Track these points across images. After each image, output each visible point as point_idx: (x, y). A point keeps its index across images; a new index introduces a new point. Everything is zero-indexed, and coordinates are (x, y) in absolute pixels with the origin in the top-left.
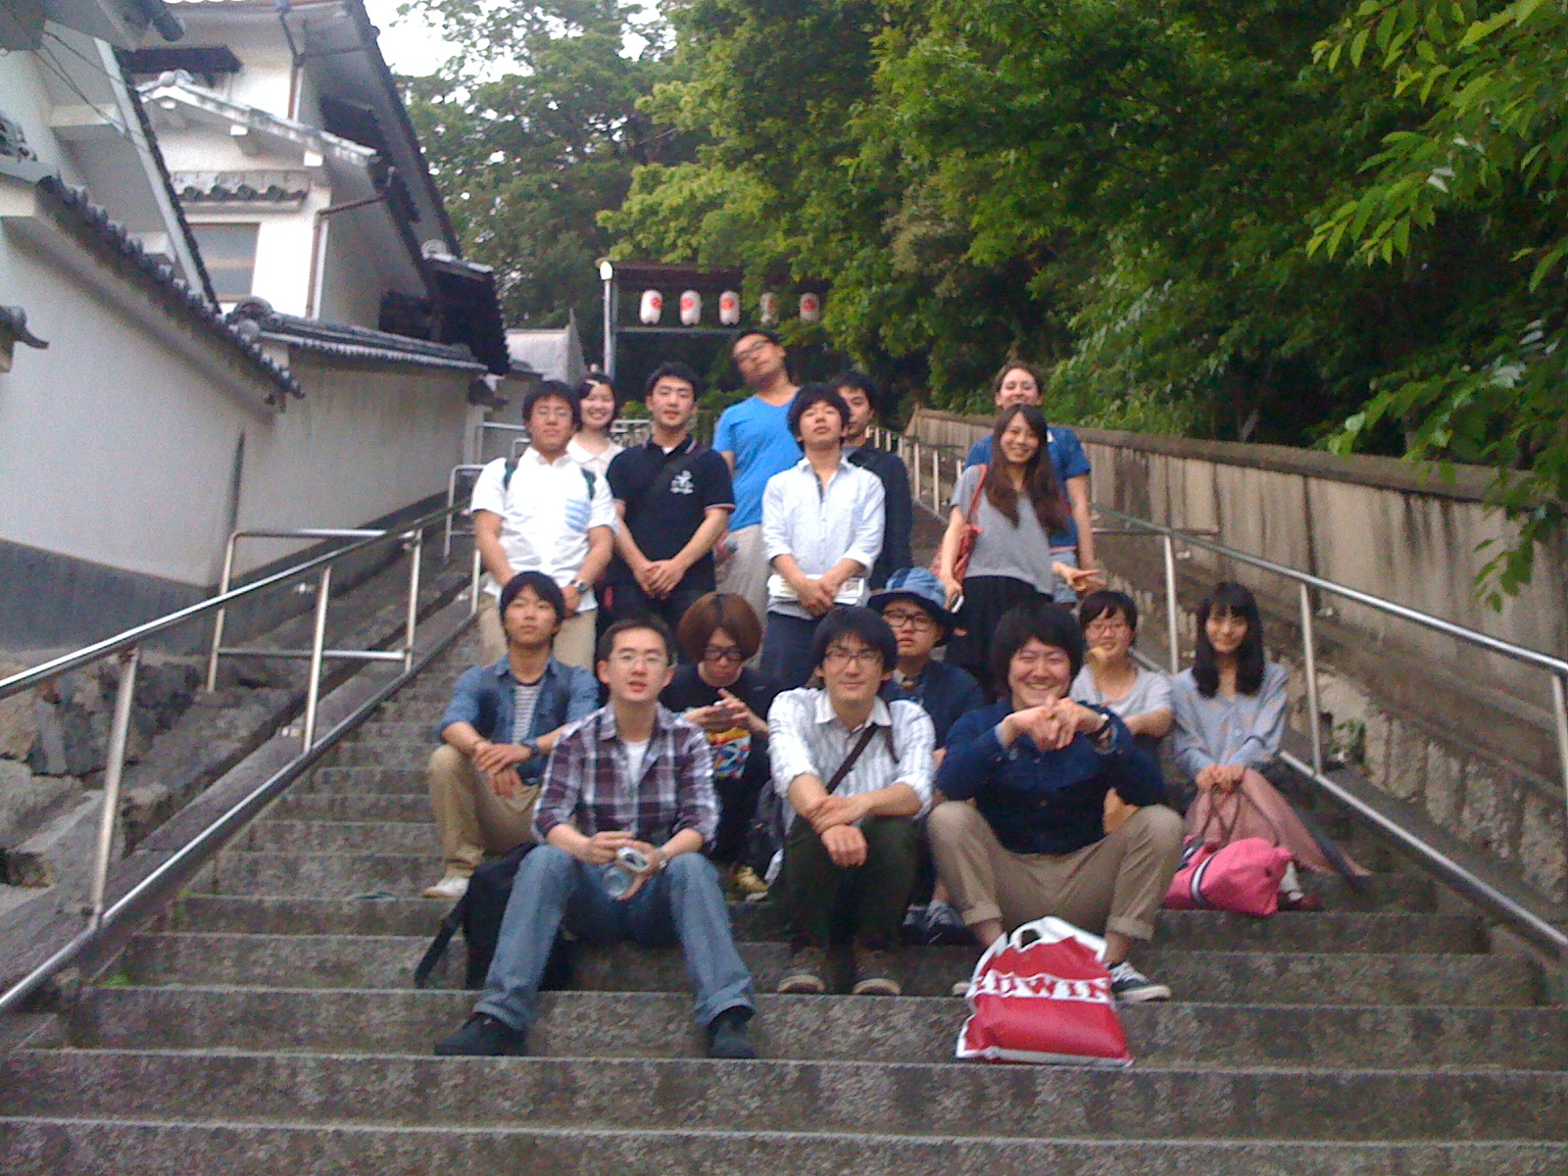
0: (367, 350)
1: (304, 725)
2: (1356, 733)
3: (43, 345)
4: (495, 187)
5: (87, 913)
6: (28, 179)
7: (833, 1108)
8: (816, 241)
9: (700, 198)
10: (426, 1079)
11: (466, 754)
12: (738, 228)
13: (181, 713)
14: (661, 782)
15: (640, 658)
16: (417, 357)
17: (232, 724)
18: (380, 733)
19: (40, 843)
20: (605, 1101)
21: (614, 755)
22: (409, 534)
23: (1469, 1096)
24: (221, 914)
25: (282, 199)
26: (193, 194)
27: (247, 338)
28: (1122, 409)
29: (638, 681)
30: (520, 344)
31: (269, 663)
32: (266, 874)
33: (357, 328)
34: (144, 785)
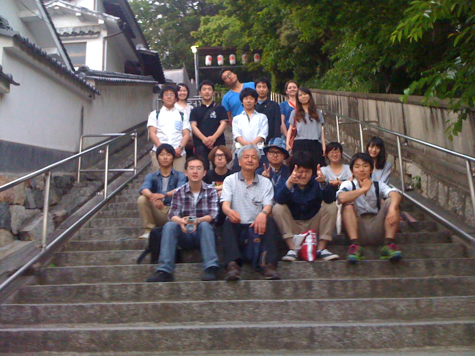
0: (119, 79)
1: (104, 191)
2: (418, 180)
3: (18, 84)
4: (160, 25)
5: (42, 247)
6: (10, 35)
7: (254, 293)
8: (257, 38)
9: (222, 26)
10: (139, 289)
11: (148, 198)
12: (234, 35)
13: (69, 190)
14: (203, 204)
15: (195, 169)
16: (135, 80)
17: (85, 192)
18: (127, 193)
19: (29, 228)
20: (190, 293)
21: (190, 197)
22: (133, 134)
23: (441, 284)
24: (81, 246)
25: (93, 34)
26: (66, 34)
27: (81, 78)
28: (351, 85)
29: (195, 175)
30: (168, 74)
31: (96, 174)
32: (94, 234)
33: (116, 73)
34: (59, 210)
